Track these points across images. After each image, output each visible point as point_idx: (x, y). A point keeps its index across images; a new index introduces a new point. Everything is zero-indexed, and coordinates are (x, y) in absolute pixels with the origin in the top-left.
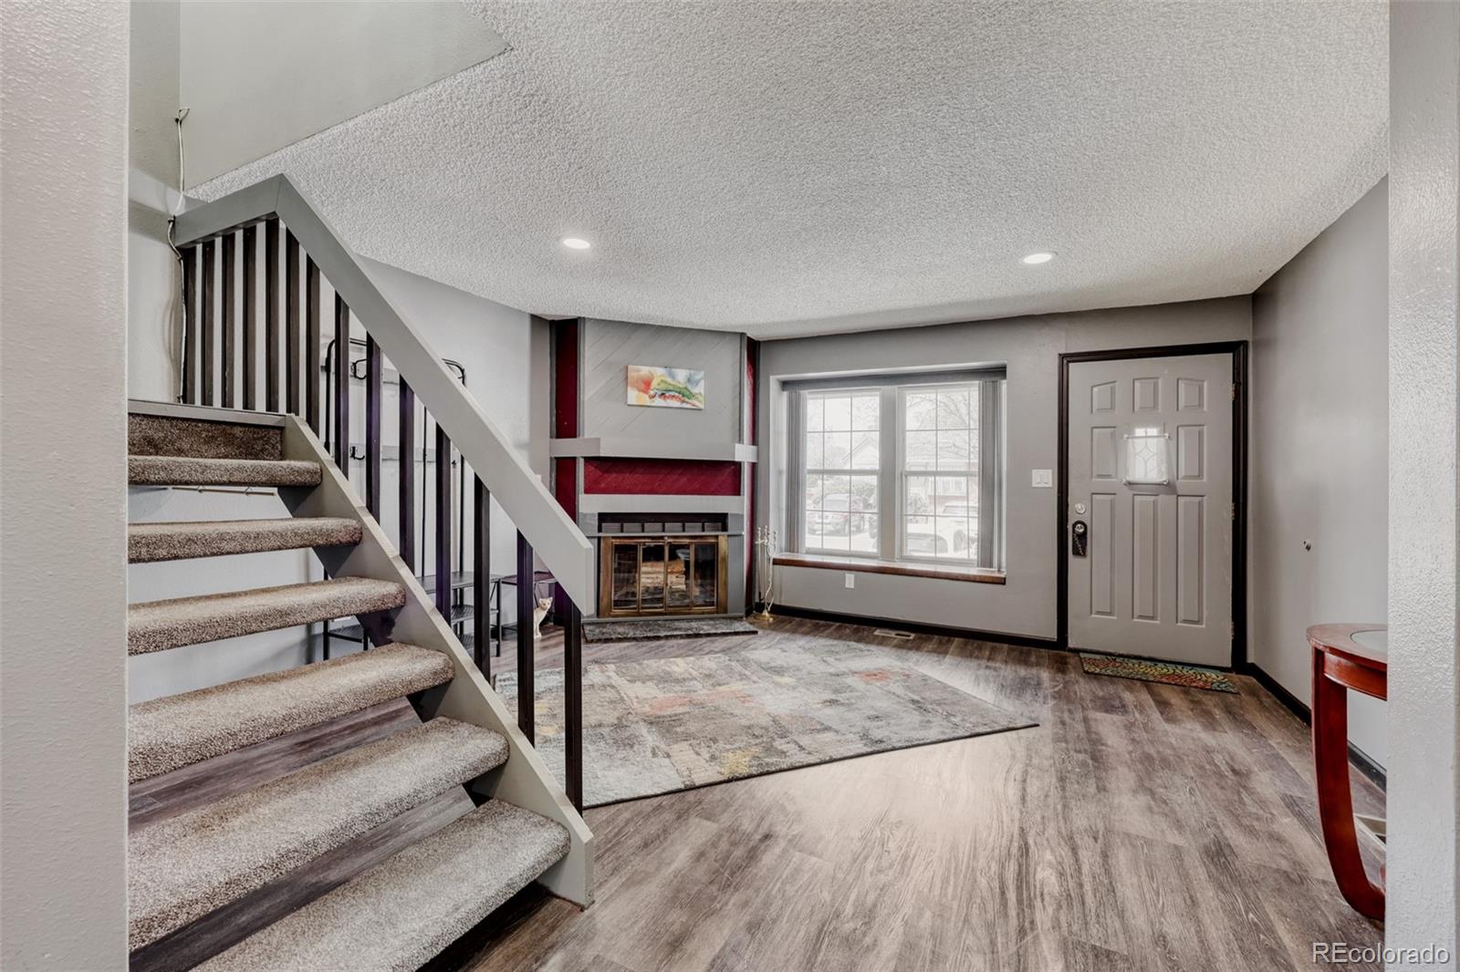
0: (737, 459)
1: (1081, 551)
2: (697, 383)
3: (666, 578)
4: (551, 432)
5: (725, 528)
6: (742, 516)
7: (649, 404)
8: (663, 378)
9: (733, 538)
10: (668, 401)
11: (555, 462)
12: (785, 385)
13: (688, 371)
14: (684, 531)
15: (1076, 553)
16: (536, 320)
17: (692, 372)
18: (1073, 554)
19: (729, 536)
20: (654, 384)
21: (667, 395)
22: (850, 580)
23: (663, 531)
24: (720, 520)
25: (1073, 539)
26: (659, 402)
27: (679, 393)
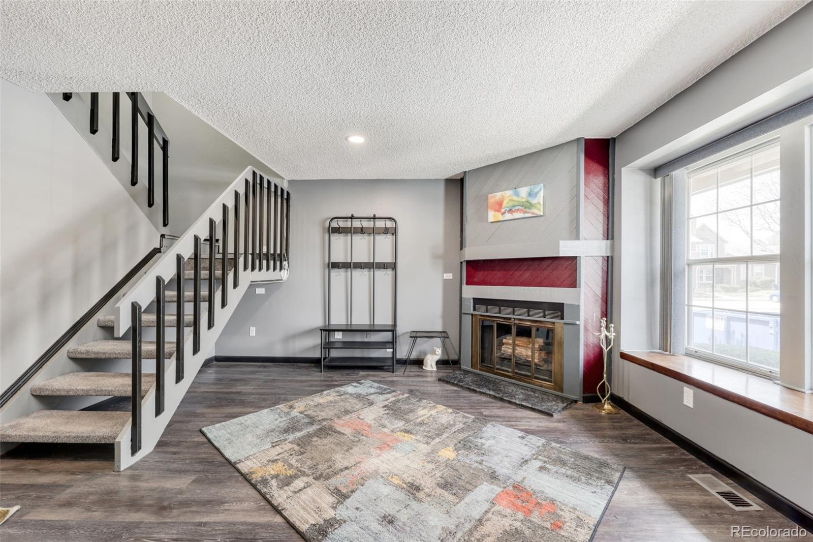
2: (536, 194)
3: (514, 350)
4: (457, 247)
5: (561, 317)
6: (579, 306)
7: (502, 219)
8: (511, 198)
9: (569, 327)
10: (514, 214)
13: (529, 187)
14: (528, 315)
17: (532, 186)
19: (565, 324)
20: (505, 204)
21: (513, 209)
23: (513, 314)
24: (558, 309)
26: (508, 216)
27: (522, 206)
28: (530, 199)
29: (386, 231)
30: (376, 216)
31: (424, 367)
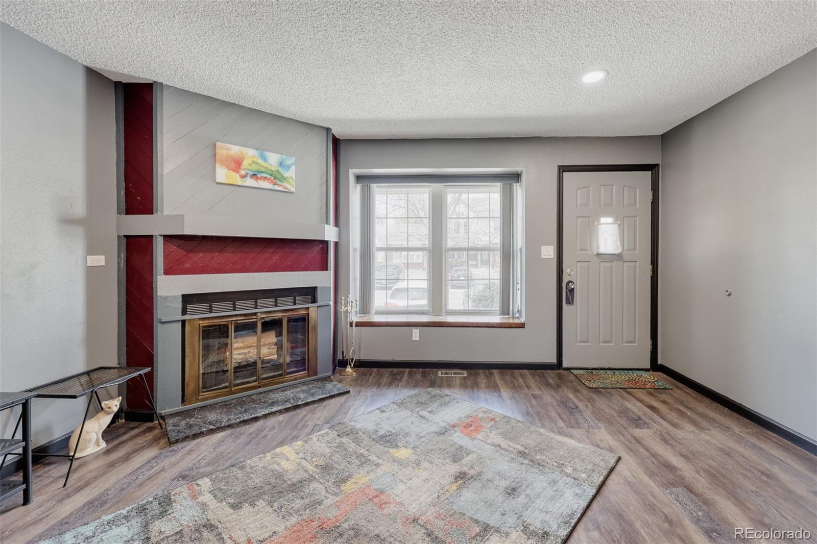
0: (326, 239)
1: (570, 301)
2: (289, 167)
3: (259, 351)
4: (118, 209)
5: (314, 301)
6: (330, 287)
7: (240, 183)
8: (255, 160)
9: (322, 308)
10: (260, 182)
11: (124, 241)
12: (359, 178)
13: (280, 155)
14: (276, 306)
15: (568, 302)
16: (94, 76)
17: (284, 156)
18: (567, 303)
19: (318, 307)
20: (245, 164)
21: (259, 176)
22: (416, 333)
23: (256, 307)
24: (310, 293)
25: (566, 293)
26: (250, 182)
27: (271, 175)
28: (281, 171)
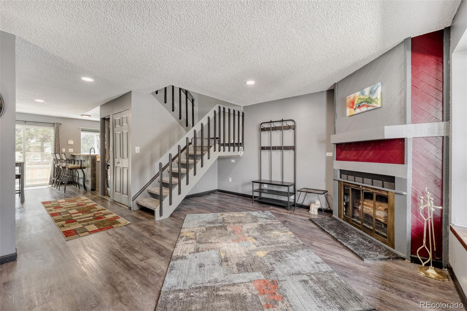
2: (375, 92)
6: (406, 180)
7: (354, 113)
8: (359, 97)
9: (398, 195)
13: (370, 87)
14: (373, 185)
19: (395, 193)
20: (356, 102)
23: (363, 182)
26: (358, 111)
27: (366, 102)
28: (371, 96)
29: (289, 128)
30: (283, 120)
31: (310, 211)
